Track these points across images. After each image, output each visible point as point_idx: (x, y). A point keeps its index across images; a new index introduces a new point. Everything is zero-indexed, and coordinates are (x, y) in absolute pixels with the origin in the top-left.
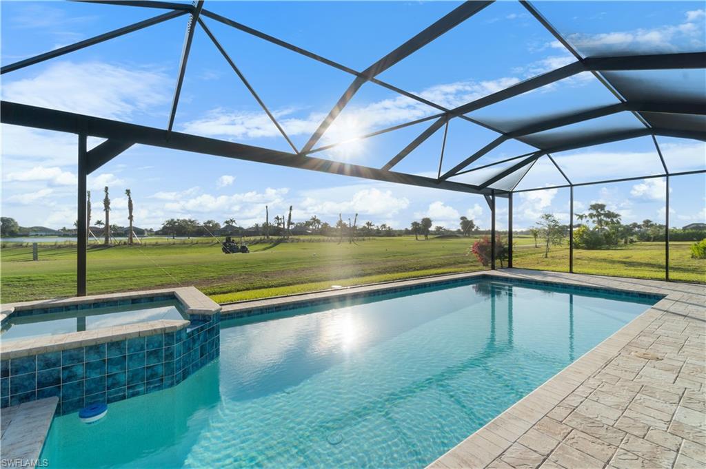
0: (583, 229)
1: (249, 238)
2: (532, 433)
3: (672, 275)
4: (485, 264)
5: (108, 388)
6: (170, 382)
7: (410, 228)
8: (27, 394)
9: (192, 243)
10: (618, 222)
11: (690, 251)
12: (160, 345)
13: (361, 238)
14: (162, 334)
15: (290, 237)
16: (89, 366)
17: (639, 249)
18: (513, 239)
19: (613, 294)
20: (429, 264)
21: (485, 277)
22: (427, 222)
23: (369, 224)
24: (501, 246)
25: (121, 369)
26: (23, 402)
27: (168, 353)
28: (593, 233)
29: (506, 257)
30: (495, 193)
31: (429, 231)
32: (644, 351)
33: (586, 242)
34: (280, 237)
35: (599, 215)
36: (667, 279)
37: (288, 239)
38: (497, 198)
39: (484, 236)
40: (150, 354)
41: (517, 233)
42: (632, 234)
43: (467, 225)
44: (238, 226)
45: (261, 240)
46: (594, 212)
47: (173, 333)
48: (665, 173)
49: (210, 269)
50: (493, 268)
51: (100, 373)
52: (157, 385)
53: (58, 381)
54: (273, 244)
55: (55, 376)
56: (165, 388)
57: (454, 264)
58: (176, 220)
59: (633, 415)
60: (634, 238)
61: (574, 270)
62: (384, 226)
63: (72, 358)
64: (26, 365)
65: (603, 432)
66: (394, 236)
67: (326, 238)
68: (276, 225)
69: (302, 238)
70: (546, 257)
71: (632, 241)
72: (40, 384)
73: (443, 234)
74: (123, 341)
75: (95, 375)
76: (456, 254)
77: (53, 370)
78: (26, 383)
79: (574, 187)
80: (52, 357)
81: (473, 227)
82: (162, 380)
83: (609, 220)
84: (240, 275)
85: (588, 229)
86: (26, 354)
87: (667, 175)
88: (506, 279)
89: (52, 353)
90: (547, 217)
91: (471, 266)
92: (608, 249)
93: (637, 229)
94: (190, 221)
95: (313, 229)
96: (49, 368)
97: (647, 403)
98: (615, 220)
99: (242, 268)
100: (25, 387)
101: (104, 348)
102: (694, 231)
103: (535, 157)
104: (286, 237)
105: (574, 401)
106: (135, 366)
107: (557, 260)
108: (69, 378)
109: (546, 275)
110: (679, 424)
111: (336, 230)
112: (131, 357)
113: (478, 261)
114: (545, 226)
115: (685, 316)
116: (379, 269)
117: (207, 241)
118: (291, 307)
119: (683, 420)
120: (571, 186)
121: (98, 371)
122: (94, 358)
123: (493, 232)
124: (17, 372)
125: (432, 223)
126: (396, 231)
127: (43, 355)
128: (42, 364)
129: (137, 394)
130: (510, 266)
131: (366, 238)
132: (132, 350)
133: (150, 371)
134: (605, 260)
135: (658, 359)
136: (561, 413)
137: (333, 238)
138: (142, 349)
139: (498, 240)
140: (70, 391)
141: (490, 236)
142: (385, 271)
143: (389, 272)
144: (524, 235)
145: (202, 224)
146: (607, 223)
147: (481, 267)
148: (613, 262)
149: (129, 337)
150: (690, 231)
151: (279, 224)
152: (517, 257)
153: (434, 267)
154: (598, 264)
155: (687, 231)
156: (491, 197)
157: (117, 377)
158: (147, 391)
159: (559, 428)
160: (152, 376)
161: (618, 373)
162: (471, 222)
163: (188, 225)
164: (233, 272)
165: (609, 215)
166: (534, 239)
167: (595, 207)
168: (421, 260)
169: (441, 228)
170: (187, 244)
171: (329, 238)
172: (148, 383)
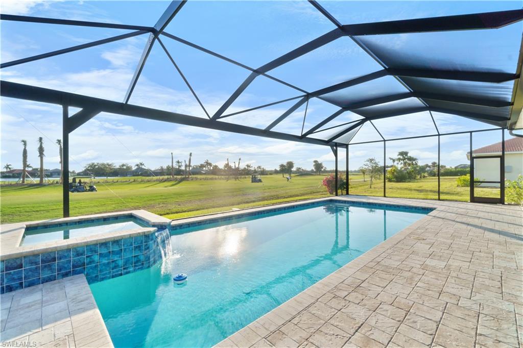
0: (394, 168)
1: (158, 177)
2: (358, 273)
3: (442, 197)
4: (331, 193)
5: (112, 269)
6: (147, 265)
7: (278, 169)
8: (67, 272)
9: (113, 181)
10: (416, 164)
11: (456, 182)
12: (142, 243)
13: (243, 176)
14: (142, 236)
15: (190, 176)
16: (101, 255)
17: (428, 181)
18: (349, 176)
19: (407, 209)
20: (294, 194)
21: (331, 201)
22: (290, 165)
23: (248, 166)
24: (341, 180)
25: (120, 257)
26: (65, 277)
27: (146, 247)
28: (401, 171)
29: (344, 188)
30: (337, 145)
31: (291, 171)
32: (418, 236)
33: (396, 177)
34: (183, 177)
35: (405, 159)
36: (439, 199)
37: (188, 178)
38: (338, 148)
39: (330, 174)
40: (136, 248)
41: (352, 172)
42: (424, 172)
43: (318, 166)
44: (147, 168)
45: (168, 179)
46: (401, 157)
47: (149, 235)
48: (437, 134)
49: (134, 200)
50: (337, 195)
51: (108, 260)
52: (140, 267)
53: (84, 264)
54: (177, 182)
55: (82, 261)
56: (145, 269)
57: (311, 193)
58: (96, 164)
59: (407, 263)
60: (426, 174)
61: (387, 195)
62: (259, 167)
63: (91, 251)
64: (66, 254)
65: (391, 270)
66: (267, 175)
67: (217, 177)
68: (177, 167)
69: (199, 176)
70: (371, 188)
71: (424, 177)
72: (74, 266)
73: (302, 173)
74: (120, 240)
75: (105, 261)
76: (312, 187)
77: (81, 258)
78: (66, 266)
79: (386, 142)
80: (80, 250)
81: (322, 168)
82: (143, 264)
83: (411, 162)
84: (159, 204)
85: (397, 169)
86: (66, 248)
87: (439, 135)
88: (345, 202)
89: (80, 247)
90: (371, 160)
91: (322, 194)
92: (409, 182)
93: (428, 168)
94: (108, 165)
95: (206, 170)
96: (79, 256)
97: (414, 258)
98: (414, 162)
99: (159, 199)
100: (65, 268)
101: (110, 244)
102: (461, 169)
103: (362, 122)
104: (187, 176)
105: (379, 259)
106: (127, 255)
107: (377, 190)
108: (90, 262)
109: (370, 199)
110: (427, 265)
111: (224, 171)
112: (125, 249)
113: (327, 191)
114: (369, 166)
115: (443, 218)
116: (259, 197)
117: (125, 180)
118: (208, 222)
119: (429, 264)
120: (385, 141)
121: (106, 258)
122: (104, 251)
123: (336, 171)
124: (60, 258)
125: (294, 165)
126: (268, 171)
127: (75, 248)
128: (75, 254)
129: (129, 272)
130: (347, 193)
131: (247, 176)
132: (136, 243)
133: (136, 258)
134: (406, 189)
135: (424, 239)
136: (373, 264)
137: (223, 177)
138: (131, 245)
139: (340, 177)
140: (91, 270)
141: (335, 174)
142: (264, 199)
143: (267, 200)
144: (356, 173)
145: (118, 167)
146: (409, 165)
147: (329, 195)
148: (410, 190)
149: (124, 237)
150: (459, 169)
151: (180, 166)
152: (352, 188)
153: (297, 196)
154: (402, 191)
155: (457, 169)
156: (335, 148)
157: (117, 262)
158: (135, 271)
159: (371, 270)
160: (137, 262)
161: (402, 247)
162: (321, 164)
163: (107, 168)
164: (153, 202)
165: (411, 159)
166: (363, 176)
167: (401, 154)
168: (288, 191)
169: (300, 168)
170: (110, 182)
171: (220, 177)
172: (135, 266)
